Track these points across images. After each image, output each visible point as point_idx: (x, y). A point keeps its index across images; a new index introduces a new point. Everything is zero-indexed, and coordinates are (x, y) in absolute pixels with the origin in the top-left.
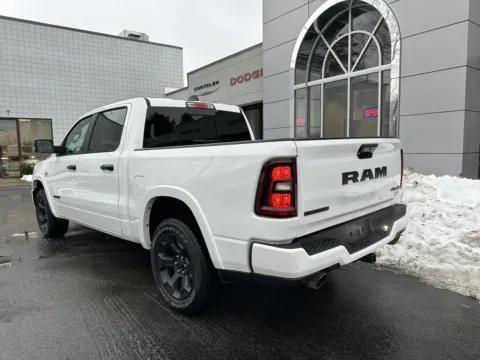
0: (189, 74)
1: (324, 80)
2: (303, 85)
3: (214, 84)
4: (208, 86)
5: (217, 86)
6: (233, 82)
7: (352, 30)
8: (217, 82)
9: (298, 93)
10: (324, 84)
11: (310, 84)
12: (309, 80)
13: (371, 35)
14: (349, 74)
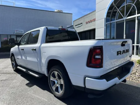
0: (74, 21)
1: (116, 21)
2: (109, 23)
3: (81, 24)
4: (79, 24)
5: (82, 24)
6: (87, 23)
7: (126, 3)
8: (82, 23)
9: (107, 25)
10: (116, 22)
11: (111, 22)
12: (111, 21)
13: (134, 5)
14: (125, 18)
